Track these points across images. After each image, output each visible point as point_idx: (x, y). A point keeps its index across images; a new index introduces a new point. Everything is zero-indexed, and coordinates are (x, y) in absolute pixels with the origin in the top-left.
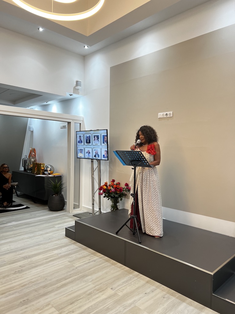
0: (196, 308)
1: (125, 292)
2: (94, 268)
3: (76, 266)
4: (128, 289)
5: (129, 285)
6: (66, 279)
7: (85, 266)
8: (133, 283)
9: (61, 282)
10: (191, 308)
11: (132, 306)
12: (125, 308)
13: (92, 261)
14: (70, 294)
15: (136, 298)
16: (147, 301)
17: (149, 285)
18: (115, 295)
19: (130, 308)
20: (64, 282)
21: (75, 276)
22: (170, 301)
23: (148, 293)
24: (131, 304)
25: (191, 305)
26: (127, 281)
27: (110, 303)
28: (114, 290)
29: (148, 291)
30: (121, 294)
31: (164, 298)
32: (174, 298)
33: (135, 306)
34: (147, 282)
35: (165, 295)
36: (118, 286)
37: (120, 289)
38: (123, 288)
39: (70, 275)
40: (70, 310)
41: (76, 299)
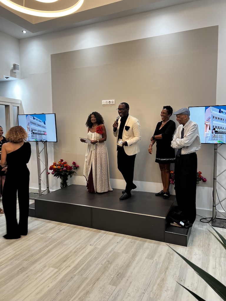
0: (155, 244)
1: (102, 245)
2: (68, 235)
3: (50, 236)
4: (103, 243)
5: (102, 240)
6: (48, 247)
7: (58, 234)
8: (104, 238)
9: (44, 249)
10: (152, 244)
11: (112, 252)
12: (108, 254)
13: (62, 230)
14: (59, 256)
15: (112, 247)
16: (121, 247)
17: (117, 237)
18: (95, 248)
19: (112, 254)
20: (47, 249)
21: (54, 243)
22: (136, 243)
23: (119, 242)
24: (111, 252)
25: (152, 243)
26: (99, 238)
27: (95, 254)
28: (93, 245)
29: (118, 240)
30: (100, 247)
31: (131, 242)
32: (138, 241)
33: (115, 252)
34: (115, 235)
35: (132, 240)
36: (95, 242)
37: (97, 244)
38: (99, 243)
39: (49, 243)
40: (67, 266)
41: (66, 258)
